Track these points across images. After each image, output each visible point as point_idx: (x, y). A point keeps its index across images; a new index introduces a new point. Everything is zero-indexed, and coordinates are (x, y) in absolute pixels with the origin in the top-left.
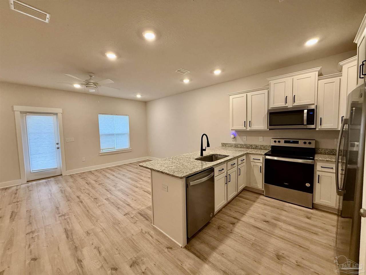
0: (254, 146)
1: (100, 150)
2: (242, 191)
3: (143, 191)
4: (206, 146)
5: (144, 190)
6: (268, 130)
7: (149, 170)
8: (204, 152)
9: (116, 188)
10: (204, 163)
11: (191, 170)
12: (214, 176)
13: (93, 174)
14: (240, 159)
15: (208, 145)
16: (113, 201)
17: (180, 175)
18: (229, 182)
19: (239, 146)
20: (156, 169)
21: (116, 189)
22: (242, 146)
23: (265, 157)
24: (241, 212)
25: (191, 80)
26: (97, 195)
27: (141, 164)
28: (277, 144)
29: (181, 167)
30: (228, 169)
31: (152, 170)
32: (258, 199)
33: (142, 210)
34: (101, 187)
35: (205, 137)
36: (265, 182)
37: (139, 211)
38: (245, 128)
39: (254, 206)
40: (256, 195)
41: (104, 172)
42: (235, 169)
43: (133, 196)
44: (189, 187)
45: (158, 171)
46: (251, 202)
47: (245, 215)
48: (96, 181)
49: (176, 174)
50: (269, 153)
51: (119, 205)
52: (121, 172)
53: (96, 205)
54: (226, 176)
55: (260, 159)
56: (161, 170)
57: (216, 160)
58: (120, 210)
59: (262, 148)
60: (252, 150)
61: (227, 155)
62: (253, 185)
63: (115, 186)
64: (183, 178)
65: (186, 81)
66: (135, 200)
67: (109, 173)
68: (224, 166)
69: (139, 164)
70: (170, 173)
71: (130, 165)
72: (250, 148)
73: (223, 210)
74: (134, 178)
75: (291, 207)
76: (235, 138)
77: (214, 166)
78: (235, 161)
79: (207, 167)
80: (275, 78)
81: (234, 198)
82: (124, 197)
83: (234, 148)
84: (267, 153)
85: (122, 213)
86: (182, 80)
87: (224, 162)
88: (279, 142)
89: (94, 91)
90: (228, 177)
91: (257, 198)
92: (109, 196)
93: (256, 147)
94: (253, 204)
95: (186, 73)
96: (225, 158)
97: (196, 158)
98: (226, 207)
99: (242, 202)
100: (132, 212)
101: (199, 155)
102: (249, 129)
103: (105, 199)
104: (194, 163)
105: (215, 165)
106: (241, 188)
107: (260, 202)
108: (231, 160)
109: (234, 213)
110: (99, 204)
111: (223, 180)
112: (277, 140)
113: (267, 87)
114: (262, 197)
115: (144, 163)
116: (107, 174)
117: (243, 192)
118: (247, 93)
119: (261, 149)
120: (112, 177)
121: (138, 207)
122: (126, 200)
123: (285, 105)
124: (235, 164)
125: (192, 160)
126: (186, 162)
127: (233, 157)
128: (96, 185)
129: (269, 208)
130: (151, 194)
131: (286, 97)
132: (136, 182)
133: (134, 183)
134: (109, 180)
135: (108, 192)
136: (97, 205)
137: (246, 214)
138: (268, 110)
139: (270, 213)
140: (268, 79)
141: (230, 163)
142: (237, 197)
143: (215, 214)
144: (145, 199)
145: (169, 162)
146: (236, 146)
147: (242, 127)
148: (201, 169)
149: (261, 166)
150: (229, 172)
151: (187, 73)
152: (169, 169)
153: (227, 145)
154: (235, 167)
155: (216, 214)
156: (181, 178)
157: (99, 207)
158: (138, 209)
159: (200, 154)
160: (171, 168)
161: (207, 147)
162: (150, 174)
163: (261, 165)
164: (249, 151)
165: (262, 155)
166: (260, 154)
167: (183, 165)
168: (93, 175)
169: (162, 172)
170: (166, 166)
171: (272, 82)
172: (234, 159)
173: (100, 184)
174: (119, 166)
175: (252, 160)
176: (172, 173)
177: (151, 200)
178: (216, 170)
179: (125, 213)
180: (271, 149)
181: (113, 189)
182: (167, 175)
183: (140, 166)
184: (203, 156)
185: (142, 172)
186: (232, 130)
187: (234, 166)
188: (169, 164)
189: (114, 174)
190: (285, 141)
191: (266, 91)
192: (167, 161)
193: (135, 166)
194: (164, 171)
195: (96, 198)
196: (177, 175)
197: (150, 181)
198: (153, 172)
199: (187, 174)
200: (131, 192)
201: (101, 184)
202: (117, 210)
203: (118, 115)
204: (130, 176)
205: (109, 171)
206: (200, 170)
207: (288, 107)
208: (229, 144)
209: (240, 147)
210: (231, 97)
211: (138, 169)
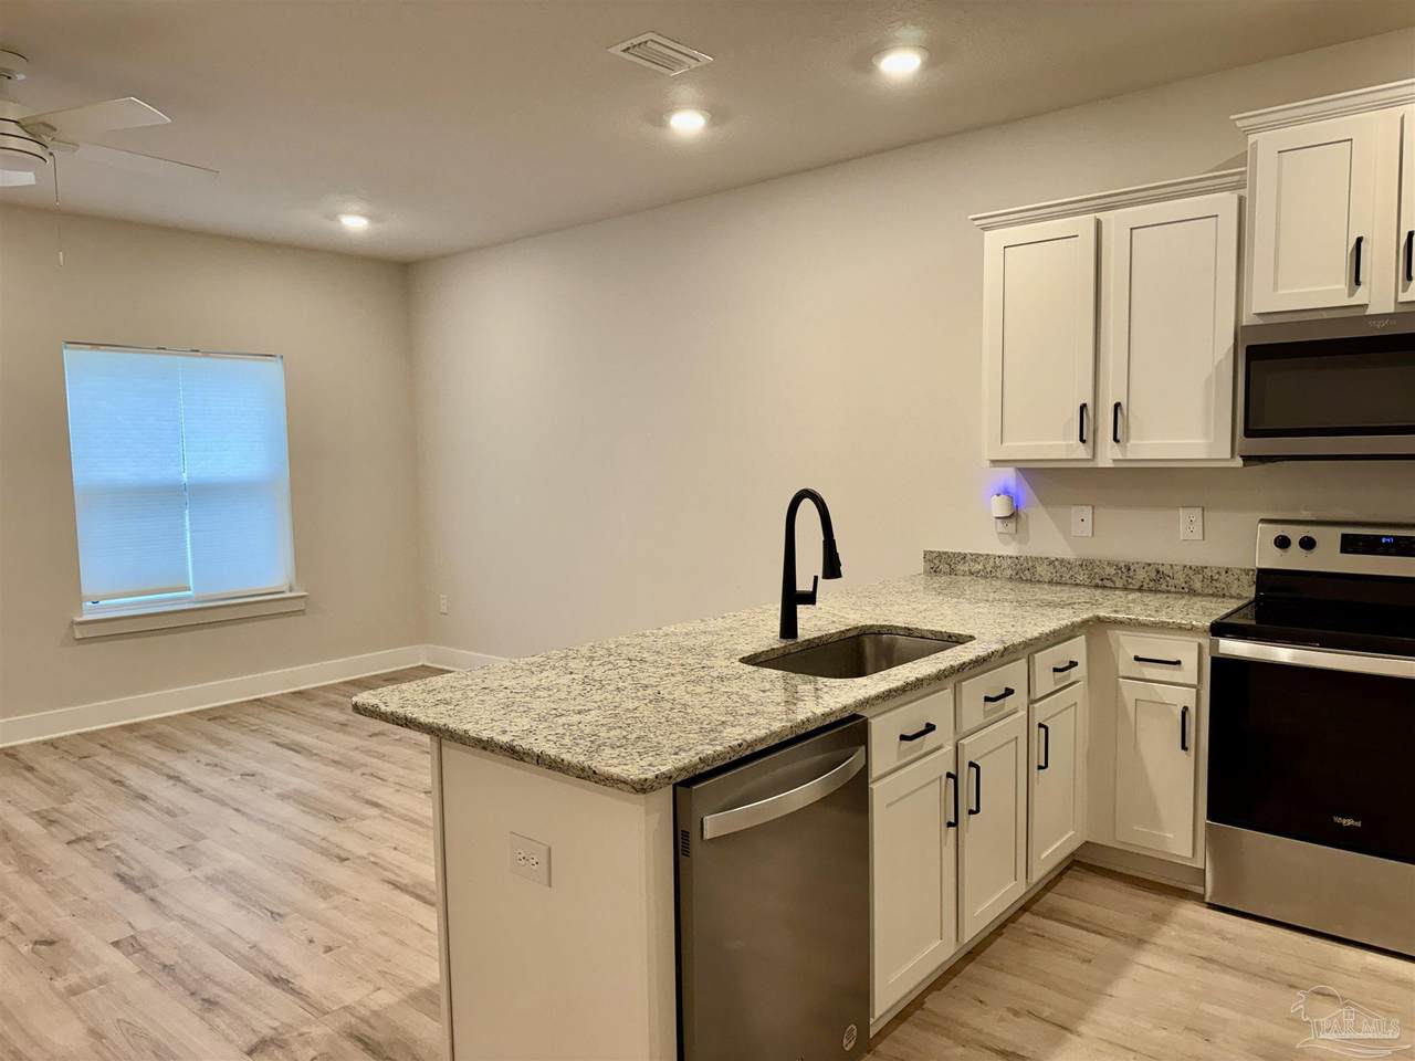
0: (1141, 575)
1: (80, 599)
2: (1061, 874)
3: (387, 887)
4: (820, 575)
5: (392, 877)
6: (1239, 462)
7: (426, 739)
8: (803, 611)
9: (191, 866)
10: (804, 685)
11: (712, 731)
12: (865, 771)
13: (30, 769)
14: (1046, 659)
15: (832, 568)
16: (170, 957)
17: (634, 770)
18: (971, 812)
19: (1043, 571)
20: (473, 730)
21: (196, 873)
22: (1062, 575)
23: (1215, 646)
24: (1047, 1012)
25: (716, 115)
26: (58, 918)
27: (365, 698)
28: (1295, 560)
29: (646, 711)
30: (966, 727)
31: (441, 734)
32: (1165, 929)
33: (375, 1013)
34: (83, 862)
35: (807, 509)
36: (1211, 815)
37: (353, 1020)
38: (1081, 452)
39: (1136, 972)
40: (1154, 903)
41: (105, 759)
42: (1013, 724)
43: (312, 916)
44: (696, 847)
45: (486, 746)
46: (1120, 948)
47: (1071, 1032)
48: (52, 822)
49: (608, 763)
50: (1245, 616)
51: (217, 983)
52: (231, 756)
53: (53, 988)
54: (949, 775)
55: (1178, 663)
56: (505, 739)
57: (884, 664)
58: (218, 1021)
59: (1198, 585)
60: (1131, 596)
61: (957, 629)
62: (1132, 835)
63: (186, 854)
64: (652, 788)
65: (688, 123)
66: (329, 949)
67: (146, 765)
68: (936, 707)
69: (354, 699)
70: (567, 757)
71: (298, 704)
72: (1119, 584)
73: (929, 1003)
74: (324, 793)
75: (1373, 973)
76: (1014, 516)
77: (867, 702)
78: (1014, 674)
79: (819, 711)
80: (1281, 112)
81: (1003, 925)
82: (249, 928)
83: (1010, 585)
84: (1228, 615)
85: (233, 1036)
86: (659, 117)
87: (941, 677)
88: (1308, 544)
89: (26, 178)
90: (967, 776)
91: (1160, 919)
92: (145, 920)
93: (1157, 581)
94: (1127, 960)
95: (680, 63)
96: (948, 652)
97: (749, 650)
98: (955, 981)
99: (1059, 945)
100: (305, 1029)
101: (768, 634)
102: (1108, 455)
103: (116, 944)
104: (735, 686)
105: (877, 697)
106: (1050, 854)
107: (1178, 945)
108: (985, 666)
109: (1002, 1019)
110: (73, 979)
111: (933, 804)
112: (1295, 534)
113: (1235, 175)
114: (1190, 911)
115: (386, 691)
116: (130, 773)
117: (1065, 880)
118: (1098, 215)
119: (1193, 592)
120: (163, 791)
121: (350, 997)
122: (264, 946)
123: (1351, 294)
124: (1009, 692)
125: (720, 664)
126: (679, 678)
127: (1000, 647)
128: (52, 849)
129: (1230, 981)
130: (438, 898)
131: (1353, 242)
132: (333, 822)
133: (321, 828)
134: (141, 809)
135: (136, 897)
136: (59, 984)
137: (1083, 1029)
138: (1240, 331)
139: (1238, 1016)
140: (1242, 120)
141: (975, 688)
142: (1026, 918)
143: (873, 1032)
144: (401, 943)
145: (566, 679)
146: (1023, 573)
147: (1061, 446)
148: (776, 726)
149: (1186, 708)
150: (972, 749)
151: (694, 64)
152: (561, 731)
153: (962, 567)
154: (1015, 711)
155: (881, 1035)
156: (641, 788)
157: (73, 999)
158: (346, 1008)
159: (778, 629)
160: (577, 718)
161: (826, 576)
162: (427, 762)
163: (1186, 697)
164: (1108, 606)
165: (1192, 629)
166: (1180, 628)
167: (658, 698)
168: (28, 775)
169: (512, 752)
170: (540, 706)
171: (1266, 143)
172: (1006, 659)
173: (78, 840)
174: (215, 716)
175: (1126, 666)
176: (582, 758)
177: (435, 944)
178: (884, 731)
179: (255, 1040)
180: (1254, 588)
181: (172, 871)
182: (550, 767)
183: (357, 708)
184: (800, 639)
185: (382, 757)
186: (995, 462)
187: (1007, 709)
188: (563, 695)
189: (181, 766)
190: (1344, 537)
191: (1226, 202)
192: (551, 674)
193: (334, 715)
194: (523, 744)
195: (53, 937)
196: (613, 770)
197: (427, 810)
198: (452, 753)
199: (686, 759)
200: (298, 893)
201: (88, 839)
202: (203, 1019)
203: (206, 354)
204: (296, 782)
205: (147, 750)
206: (772, 734)
207: (1370, 311)
208: (976, 557)
209: (1050, 582)
210: (994, 240)
211: (350, 734)
